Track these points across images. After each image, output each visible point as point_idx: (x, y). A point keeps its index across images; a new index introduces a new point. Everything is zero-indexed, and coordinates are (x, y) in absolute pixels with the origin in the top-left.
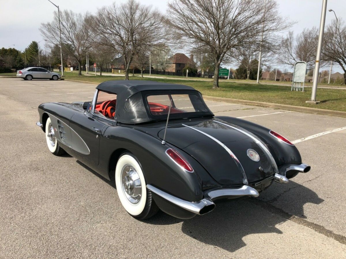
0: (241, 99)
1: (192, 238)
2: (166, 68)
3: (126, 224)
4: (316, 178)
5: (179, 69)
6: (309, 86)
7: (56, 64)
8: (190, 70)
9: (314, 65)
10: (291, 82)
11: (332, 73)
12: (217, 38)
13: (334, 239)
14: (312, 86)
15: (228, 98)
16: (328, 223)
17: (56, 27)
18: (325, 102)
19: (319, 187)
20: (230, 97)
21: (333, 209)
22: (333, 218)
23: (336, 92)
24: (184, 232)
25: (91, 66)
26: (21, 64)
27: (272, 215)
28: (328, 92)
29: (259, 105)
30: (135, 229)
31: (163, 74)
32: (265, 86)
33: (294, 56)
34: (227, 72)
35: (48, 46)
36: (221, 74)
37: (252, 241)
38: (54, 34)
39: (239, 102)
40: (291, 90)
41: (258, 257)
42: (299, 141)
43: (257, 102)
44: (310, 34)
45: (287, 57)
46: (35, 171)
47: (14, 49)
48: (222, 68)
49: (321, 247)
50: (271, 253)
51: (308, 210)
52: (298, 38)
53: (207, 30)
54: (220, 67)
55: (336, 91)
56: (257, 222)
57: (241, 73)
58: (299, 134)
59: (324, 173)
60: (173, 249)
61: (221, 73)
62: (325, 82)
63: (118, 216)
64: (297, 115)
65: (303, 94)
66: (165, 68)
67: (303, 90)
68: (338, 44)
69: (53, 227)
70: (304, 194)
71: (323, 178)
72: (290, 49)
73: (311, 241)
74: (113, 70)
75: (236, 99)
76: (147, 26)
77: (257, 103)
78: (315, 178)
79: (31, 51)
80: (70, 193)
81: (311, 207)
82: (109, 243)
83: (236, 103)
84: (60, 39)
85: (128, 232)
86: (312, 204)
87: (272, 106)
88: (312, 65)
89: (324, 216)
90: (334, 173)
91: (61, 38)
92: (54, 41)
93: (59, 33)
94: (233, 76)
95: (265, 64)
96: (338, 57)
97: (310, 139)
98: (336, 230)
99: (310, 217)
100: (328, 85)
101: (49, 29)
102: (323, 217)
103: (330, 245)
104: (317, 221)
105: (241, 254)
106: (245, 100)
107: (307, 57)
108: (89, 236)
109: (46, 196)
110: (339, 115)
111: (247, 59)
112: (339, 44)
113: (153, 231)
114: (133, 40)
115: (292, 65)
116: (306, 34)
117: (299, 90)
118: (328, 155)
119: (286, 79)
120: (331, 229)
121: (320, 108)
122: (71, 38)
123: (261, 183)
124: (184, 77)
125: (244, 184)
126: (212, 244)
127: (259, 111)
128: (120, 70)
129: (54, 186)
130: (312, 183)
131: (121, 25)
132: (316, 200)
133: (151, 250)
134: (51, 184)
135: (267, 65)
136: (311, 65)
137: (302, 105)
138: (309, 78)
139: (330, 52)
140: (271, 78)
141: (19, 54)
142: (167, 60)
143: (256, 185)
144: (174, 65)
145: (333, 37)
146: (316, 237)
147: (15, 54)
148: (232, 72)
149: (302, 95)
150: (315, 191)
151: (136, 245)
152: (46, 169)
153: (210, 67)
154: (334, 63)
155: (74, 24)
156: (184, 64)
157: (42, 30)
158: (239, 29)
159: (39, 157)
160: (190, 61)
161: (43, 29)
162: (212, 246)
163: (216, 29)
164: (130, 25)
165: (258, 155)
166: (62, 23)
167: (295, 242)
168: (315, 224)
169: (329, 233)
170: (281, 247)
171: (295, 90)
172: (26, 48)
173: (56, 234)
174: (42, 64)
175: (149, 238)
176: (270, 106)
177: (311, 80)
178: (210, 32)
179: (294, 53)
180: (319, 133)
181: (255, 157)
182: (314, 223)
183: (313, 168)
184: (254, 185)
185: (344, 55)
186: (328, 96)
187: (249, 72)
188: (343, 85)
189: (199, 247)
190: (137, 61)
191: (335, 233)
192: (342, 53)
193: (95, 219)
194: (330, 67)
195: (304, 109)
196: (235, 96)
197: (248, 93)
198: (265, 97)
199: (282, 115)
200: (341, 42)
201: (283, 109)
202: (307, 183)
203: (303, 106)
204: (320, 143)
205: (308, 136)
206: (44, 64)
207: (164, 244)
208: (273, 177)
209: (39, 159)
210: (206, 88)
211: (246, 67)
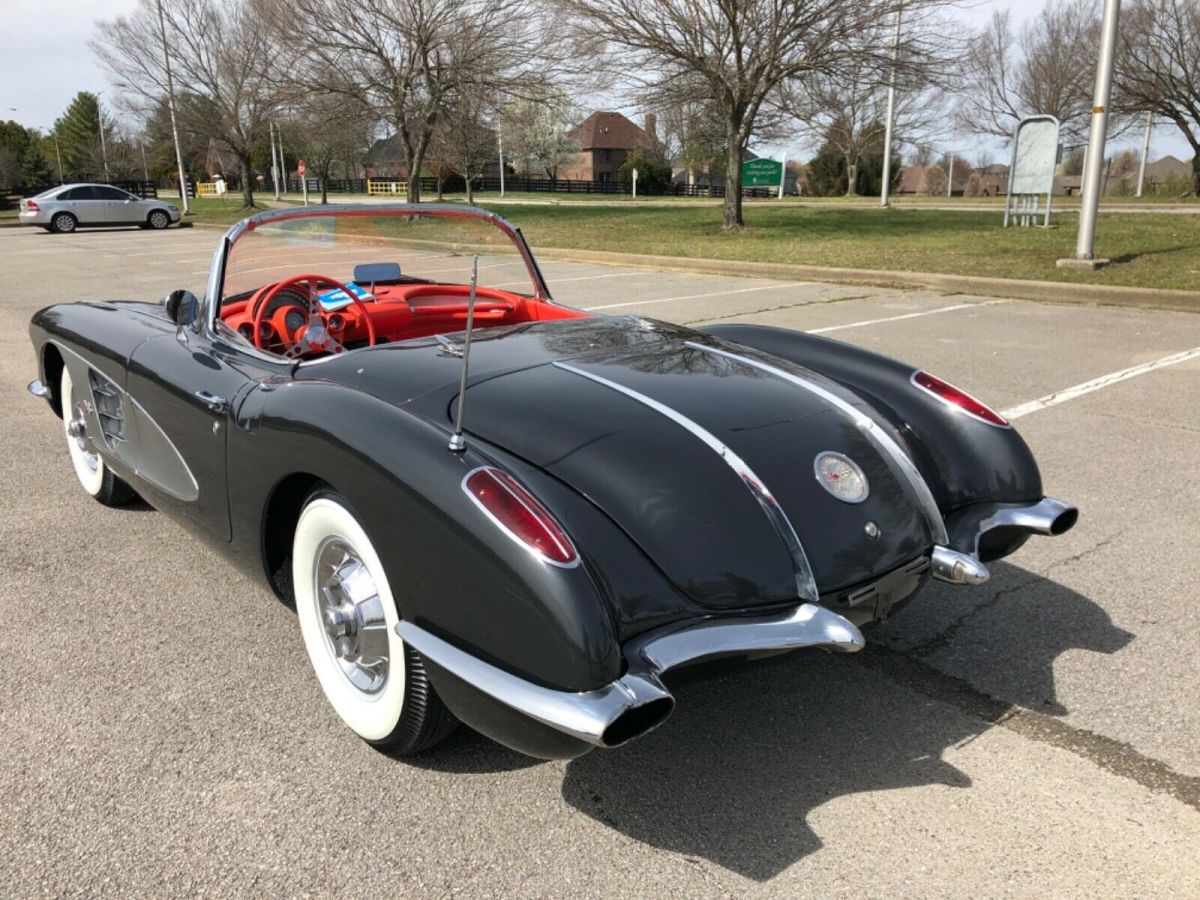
0: (822, 265)
1: (600, 823)
2: (560, 166)
3: (336, 774)
4: (1099, 545)
5: (607, 168)
6: (1069, 207)
7: (167, 172)
8: (645, 169)
9: (1085, 133)
10: (1003, 198)
11: (1150, 161)
12: (729, 45)
13: (1177, 797)
14: (1080, 207)
15: (777, 262)
16: (1149, 731)
17: (147, 31)
18: (1127, 261)
19: (1112, 582)
20: (782, 261)
21: (1168, 669)
22: (1168, 708)
23: (1166, 225)
24: (567, 799)
25: (292, 175)
26: (42, 177)
27: (929, 705)
28: (1136, 223)
29: (889, 282)
30: (369, 798)
31: (549, 191)
32: (912, 213)
33: (1014, 100)
34: (774, 172)
35: (125, 104)
36: (755, 180)
37: (845, 822)
38: (143, 59)
39: (816, 274)
40: (1002, 223)
41: (866, 893)
42: (1033, 406)
43: (880, 272)
44: (1068, 18)
45: (990, 108)
46: (16, 570)
47: (12, 123)
48: (756, 157)
49: (1121, 833)
50: (919, 872)
51: (1068, 681)
52: (1028, 35)
53: (695, 13)
54: (749, 153)
55: (1165, 221)
56: (866, 738)
57: (827, 173)
58: (1031, 383)
59: (1129, 524)
60: (518, 877)
61: (755, 176)
62: (1125, 191)
63: (310, 744)
64: (1025, 313)
65: (1048, 236)
66: (556, 167)
67: (1046, 223)
68: (1170, 49)
69: (36, 805)
70: (1053, 613)
71: (1126, 546)
72: (998, 76)
73: (1081, 812)
74: (369, 182)
75: (804, 264)
76: (478, 11)
77: (881, 277)
78: (1094, 547)
79: (75, 129)
80: (132, 655)
81: (1079, 666)
82: (254, 865)
83: (804, 281)
84: (166, 76)
85: (340, 809)
86: (1083, 651)
87: (934, 284)
88: (1080, 132)
89: (1132, 698)
90: (1165, 526)
91: (168, 72)
92: (146, 86)
93: (159, 53)
94: (798, 185)
95: (912, 136)
96: (1172, 97)
97: (1074, 400)
98: (1183, 759)
99: (1078, 706)
100: (1137, 200)
101: (122, 39)
102: (1130, 703)
103: (1158, 826)
104: (1103, 724)
105: (797, 886)
106: (836, 266)
107: (1061, 102)
108: (176, 839)
109: (35, 675)
110: (1177, 305)
111: (845, 121)
112: (1176, 49)
113: (445, 799)
114: (429, 69)
115: (1008, 135)
116: (1055, 18)
117: (1031, 224)
118: (1144, 457)
119: (985, 191)
120: (1162, 756)
121: (1110, 284)
122: (205, 70)
123: (873, 589)
124: (623, 196)
125: (801, 602)
126: (678, 849)
127: (886, 306)
128: (393, 184)
129: (75, 628)
130: (1084, 568)
131: (381, 14)
132: (1103, 635)
133: (425, 889)
134: (67, 622)
135: (916, 139)
136: (1076, 133)
137: (1043, 276)
138: (1070, 181)
139: (1142, 77)
140: (934, 188)
141: (31, 142)
142: (560, 139)
143: (854, 598)
144: (589, 156)
145: (1151, 26)
146: (1104, 791)
147: (19, 143)
148: (792, 172)
149: (1044, 239)
150: (1094, 599)
151: (364, 867)
152: (58, 561)
153: (713, 159)
154: (1157, 119)
155: (213, 17)
156: (623, 150)
157: (98, 47)
158: (807, 8)
159: (41, 515)
160: (644, 139)
161: (101, 43)
162: (681, 854)
163: (725, 11)
164: (413, 8)
165: (862, 476)
166: (168, 15)
167: (1017, 819)
168: (1099, 737)
169: (1154, 774)
170: (961, 842)
171: (1019, 223)
172: (58, 120)
173: (45, 834)
174: (116, 175)
175: (422, 833)
176: (929, 283)
177: (1075, 188)
178: (704, 23)
179: (1014, 92)
180: (1107, 372)
181: (850, 483)
182: (1095, 733)
183: (1088, 507)
184: (846, 599)
185: (1191, 91)
186: (1138, 238)
187: (854, 167)
188: (1188, 198)
189: (626, 862)
190: (451, 146)
191: (1179, 773)
192: (1185, 83)
193: (215, 759)
194: (1142, 135)
195: (1052, 290)
196: (801, 253)
197: (850, 243)
198: (912, 252)
199: (973, 313)
200: (1181, 40)
201: (975, 294)
202: (1067, 568)
203: (1047, 278)
204: (1109, 413)
205: (1068, 386)
206: (121, 175)
207: (481, 858)
208: (925, 563)
209: (41, 522)
210: (699, 231)
211: (842, 149)
